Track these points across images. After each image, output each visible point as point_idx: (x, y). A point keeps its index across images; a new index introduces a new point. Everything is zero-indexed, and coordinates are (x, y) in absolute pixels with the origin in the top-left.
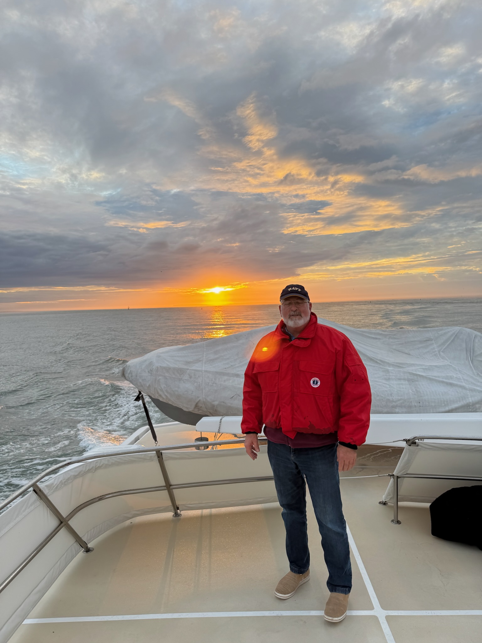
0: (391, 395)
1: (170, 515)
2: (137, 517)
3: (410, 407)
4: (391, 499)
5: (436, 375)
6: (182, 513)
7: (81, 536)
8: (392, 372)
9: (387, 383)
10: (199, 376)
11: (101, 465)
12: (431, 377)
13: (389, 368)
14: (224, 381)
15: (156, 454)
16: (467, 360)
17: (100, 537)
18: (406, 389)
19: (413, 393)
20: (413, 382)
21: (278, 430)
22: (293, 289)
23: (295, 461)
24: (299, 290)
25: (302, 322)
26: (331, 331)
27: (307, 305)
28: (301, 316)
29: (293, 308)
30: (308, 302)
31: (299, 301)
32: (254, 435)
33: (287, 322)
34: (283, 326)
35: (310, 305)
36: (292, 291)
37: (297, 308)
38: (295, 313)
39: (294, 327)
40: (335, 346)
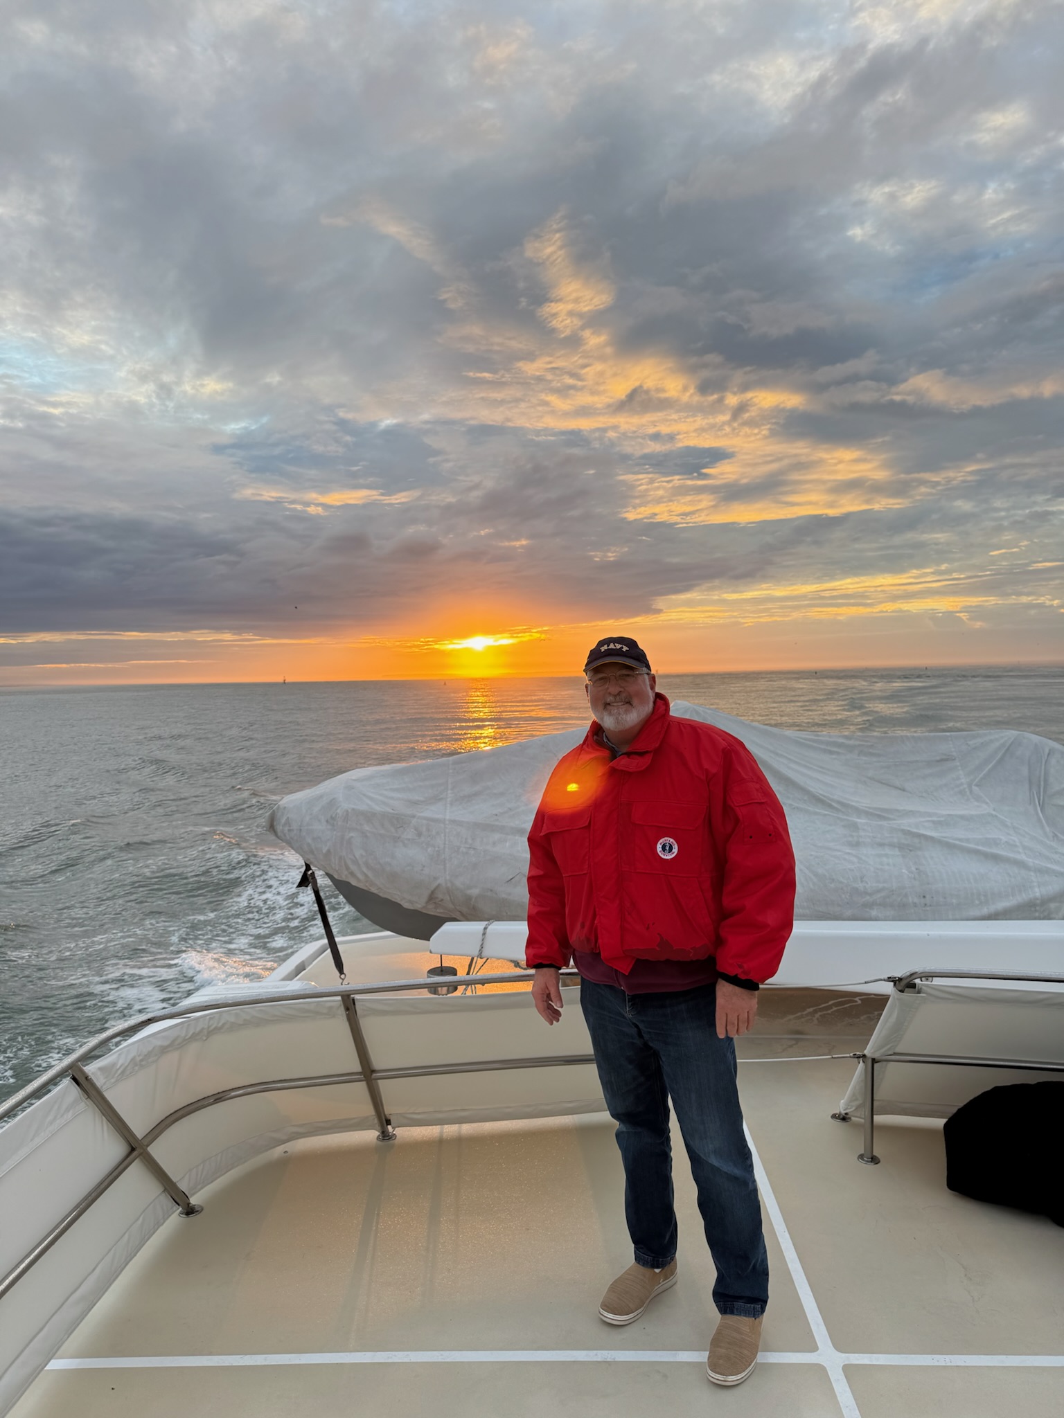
0: (862, 878)
1: (371, 1136)
2: (300, 1140)
3: (903, 906)
4: (858, 1108)
5: (962, 837)
6: (398, 1131)
7: (174, 1180)
8: (864, 830)
9: (854, 852)
10: (438, 833)
11: (220, 1024)
12: (951, 841)
13: (859, 820)
14: (494, 844)
15: (342, 1002)
16: (1030, 804)
17: (217, 1181)
18: (894, 866)
19: (910, 875)
20: (911, 850)
21: (596, 955)
22: (612, 646)
23: (634, 1021)
24: (625, 649)
25: (633, 717)
26: (698, 729)
27: (644, 679)
28: (631, 704)
29: (614, 689)
30: (648, 674)
31: (625, 672)
32: (552, 970)
33: (602, 719)
34: (597, 729)
35: (653, 679)
36: (610, 653)
37: (621, 687)
38: (618, 698)
39: (617, 730)
40: (706, 765)
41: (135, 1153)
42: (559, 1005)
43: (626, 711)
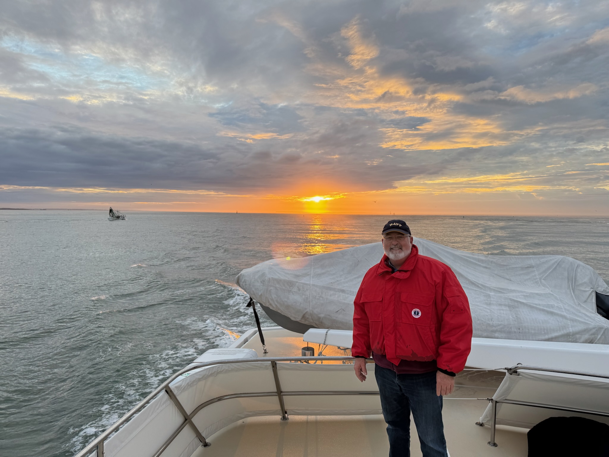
0: (491, 319)
1: (278, 418)
2: (250, 418)
3: (510, 332)
4: (488, 421)
5: (537, 303)
6: (290, 417)
7: (200, 432)
8: (493, 298)
9: (488, 307)
10: (307, 290)
11: (222, 370)
12: (532, 305)
13: (490, 293)
14: (331, 295)
15: (271, 364)
16: (568, 289)
17: (216, 433)
18: (506, 314)
19: (513, 319)
20: (513, 308)
21: (384, 356)
22: (394, 224)
23: (399, 384)
24: (400, 225)
25: (402, 255)
26: (431, 262)
27: (408, 239)
28: (402, 249)
29: (394, 243)
30: (410, 236)
31: (400, 236)
32: (363, 359)
33: (389, 255)
34: (386, 259)
35: (412, 239)
36: (393, 227)
37: (398, 242)
38: (396, 246)
39: (395, 260)
40: (435, 278)
41: (187, 421)
42: (365, 373)
43: (399, 252)
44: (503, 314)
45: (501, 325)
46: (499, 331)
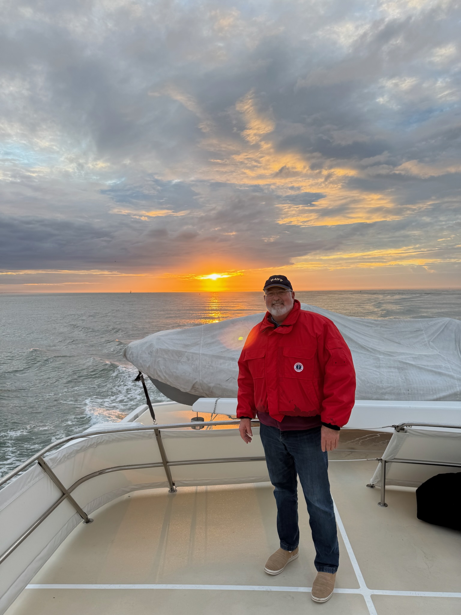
0: (381, 382)
1: (166, 490)
2: (135, 492)
3: (399, 394)
4: (378, 482)
5: (425, 364)
6: (178, 488)
7: (81, 508)
8: (382, 361)
9: (378, 370)
10: (196, 359)
11: (102, 441)
12: (420, 366)
13: (380, 356)
14: (221, 364)
15: (154, 432)
16: (455, 350)
17: (99, 508)
18: (395, 376)
19: (402, 381)
20: (403, 370)
21: (267, 414)
22: (275, 279)
23: (284, 443)
24: (281, 280)
25: (284, 310)
26: (313, 316)
27: (289, 294)
28: (283, 305)
29: (276, 298)
30: (291, 291)
31: (281, 291)
32: (248, 419)
33: (271, 311)
34: (269, 315)
35: (293, 293)
36: (275, 282)
37: (279, 297)
38: (278, 302)
39: (277, 316)
40: (316, 331)
41: (65, 496)
42: (250, 434)
43: (281, 307)
44: (393, 376)
45: (390, 387)
46: (389, 393)
